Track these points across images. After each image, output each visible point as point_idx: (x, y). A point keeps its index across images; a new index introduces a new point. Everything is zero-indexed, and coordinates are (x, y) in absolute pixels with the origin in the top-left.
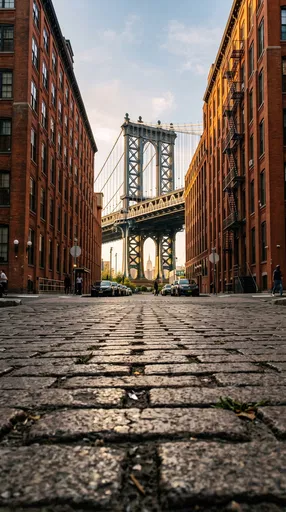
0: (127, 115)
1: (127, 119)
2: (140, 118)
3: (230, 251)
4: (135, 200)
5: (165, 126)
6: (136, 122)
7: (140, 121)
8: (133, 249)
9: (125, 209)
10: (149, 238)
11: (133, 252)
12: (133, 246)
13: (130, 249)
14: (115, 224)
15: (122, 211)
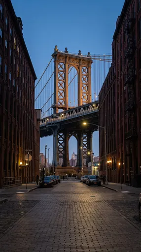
0: (56, 47)
1: (56, 49)
2: (66, 49)
4: (62, 108)
5: (84, 54)
6: (64, 52)
7: (66, 51)
8: (61, 144)
9: (55, 115)
10: (73, 136)
11: (61, 147)
12: (61, 142)
13: (59, 144)
14: (48, 126)
15: (52, 117)
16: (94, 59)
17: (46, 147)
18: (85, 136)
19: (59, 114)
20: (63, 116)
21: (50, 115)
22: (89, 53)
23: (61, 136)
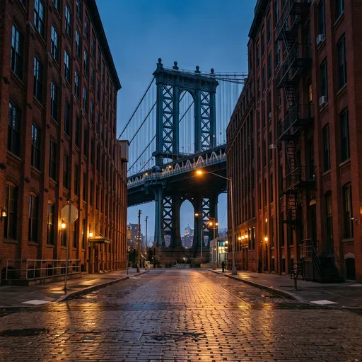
0: (160, 60)
1: (160, 64)
2: (176, 63)
3: (289, 222)
4: (170, 156)
7: (176, 67)
8: (168, 213)
9: (158, 168)
10: (187, 200)
11: (168, 217)
12: (168, 210)
13: (164, 213)
14: (146, 185)
15: (154, 170)
16: (220, 79)
17: (140, 213)
18: (206, 200)
19: (165, 166)
20: (170, 169)
21: (151, 168)
22: (212, 70)
23: (168, 201)
